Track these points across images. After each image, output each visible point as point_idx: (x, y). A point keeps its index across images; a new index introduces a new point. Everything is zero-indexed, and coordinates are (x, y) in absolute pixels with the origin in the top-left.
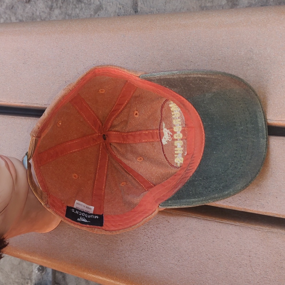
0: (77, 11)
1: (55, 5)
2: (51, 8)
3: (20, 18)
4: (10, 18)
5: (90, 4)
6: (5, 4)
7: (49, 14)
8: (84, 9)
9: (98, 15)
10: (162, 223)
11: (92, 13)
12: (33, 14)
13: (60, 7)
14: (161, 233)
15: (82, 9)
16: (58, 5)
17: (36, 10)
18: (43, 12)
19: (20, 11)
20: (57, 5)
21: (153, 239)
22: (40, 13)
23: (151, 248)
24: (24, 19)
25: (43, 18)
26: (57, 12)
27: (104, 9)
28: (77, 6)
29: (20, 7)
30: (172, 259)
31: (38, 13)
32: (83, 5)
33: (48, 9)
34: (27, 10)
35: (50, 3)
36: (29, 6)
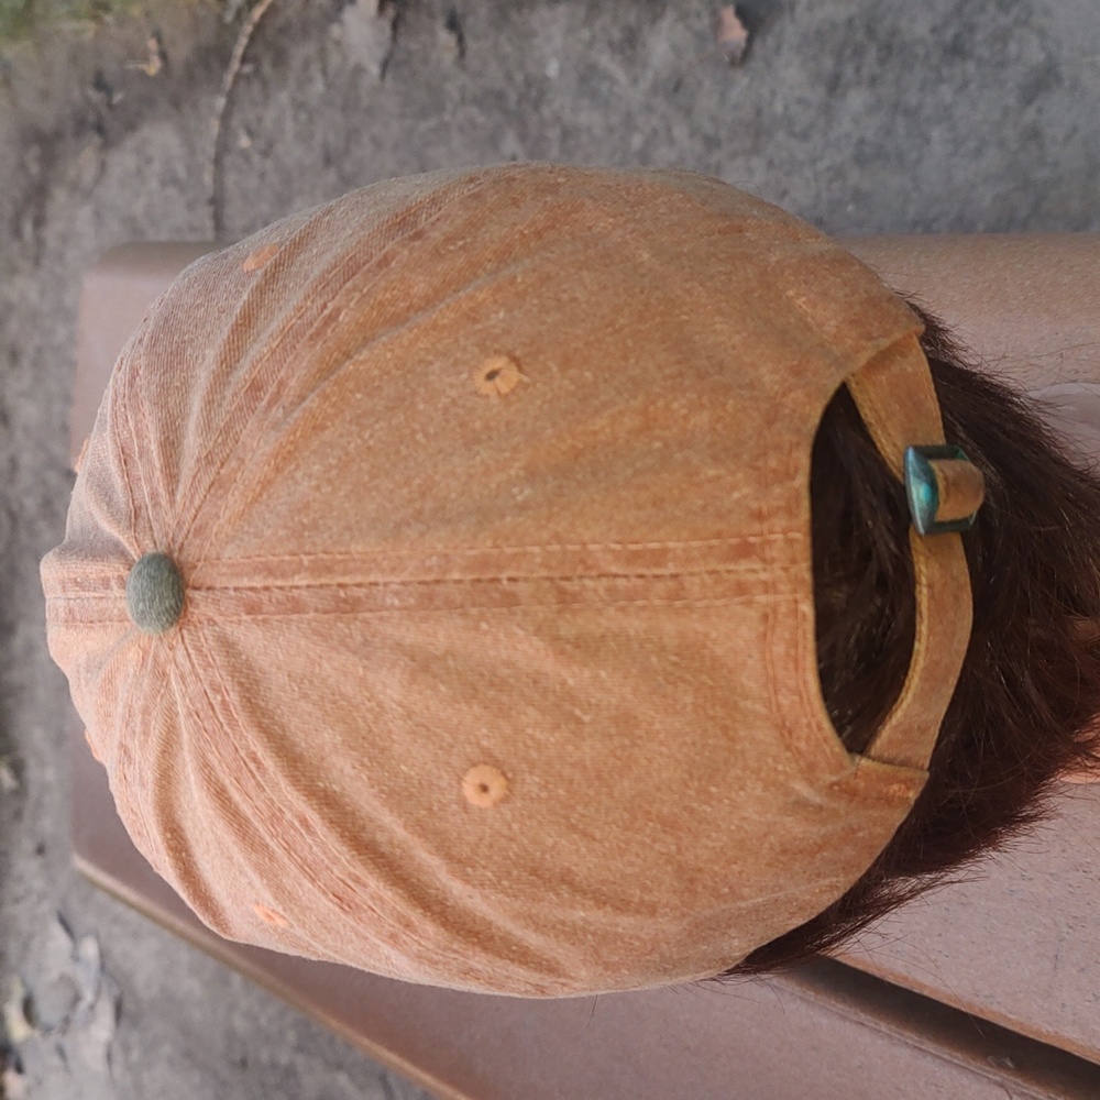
0: (946, 92)
1: (849, 71)
2: (834, 85)
3: (708, 128)
4: (669, 129)
5: (1002, 64)
6: (650, 74)
7: (827, 110)
8: (973, 86)
9: (1040, 110)
11: (1012, 101)
12: (759, 112)
13: (873, 81)
15: (965, 84)
16: (865, 72)
17: (773, 93)
18: (800, 101)
19: (706, 101)
20: (858, 70)
22: (786, 108)
24: (723, 133)
25: (797, 129)
26: (857, 99)
27: (1067, 83)
28: (945, 72)
29: (707, 83)
31: (779, 108)
32: (971, 67)
33: (821, 91)
34: (735, 94)
35: (828, 64)
36: (742, 80)
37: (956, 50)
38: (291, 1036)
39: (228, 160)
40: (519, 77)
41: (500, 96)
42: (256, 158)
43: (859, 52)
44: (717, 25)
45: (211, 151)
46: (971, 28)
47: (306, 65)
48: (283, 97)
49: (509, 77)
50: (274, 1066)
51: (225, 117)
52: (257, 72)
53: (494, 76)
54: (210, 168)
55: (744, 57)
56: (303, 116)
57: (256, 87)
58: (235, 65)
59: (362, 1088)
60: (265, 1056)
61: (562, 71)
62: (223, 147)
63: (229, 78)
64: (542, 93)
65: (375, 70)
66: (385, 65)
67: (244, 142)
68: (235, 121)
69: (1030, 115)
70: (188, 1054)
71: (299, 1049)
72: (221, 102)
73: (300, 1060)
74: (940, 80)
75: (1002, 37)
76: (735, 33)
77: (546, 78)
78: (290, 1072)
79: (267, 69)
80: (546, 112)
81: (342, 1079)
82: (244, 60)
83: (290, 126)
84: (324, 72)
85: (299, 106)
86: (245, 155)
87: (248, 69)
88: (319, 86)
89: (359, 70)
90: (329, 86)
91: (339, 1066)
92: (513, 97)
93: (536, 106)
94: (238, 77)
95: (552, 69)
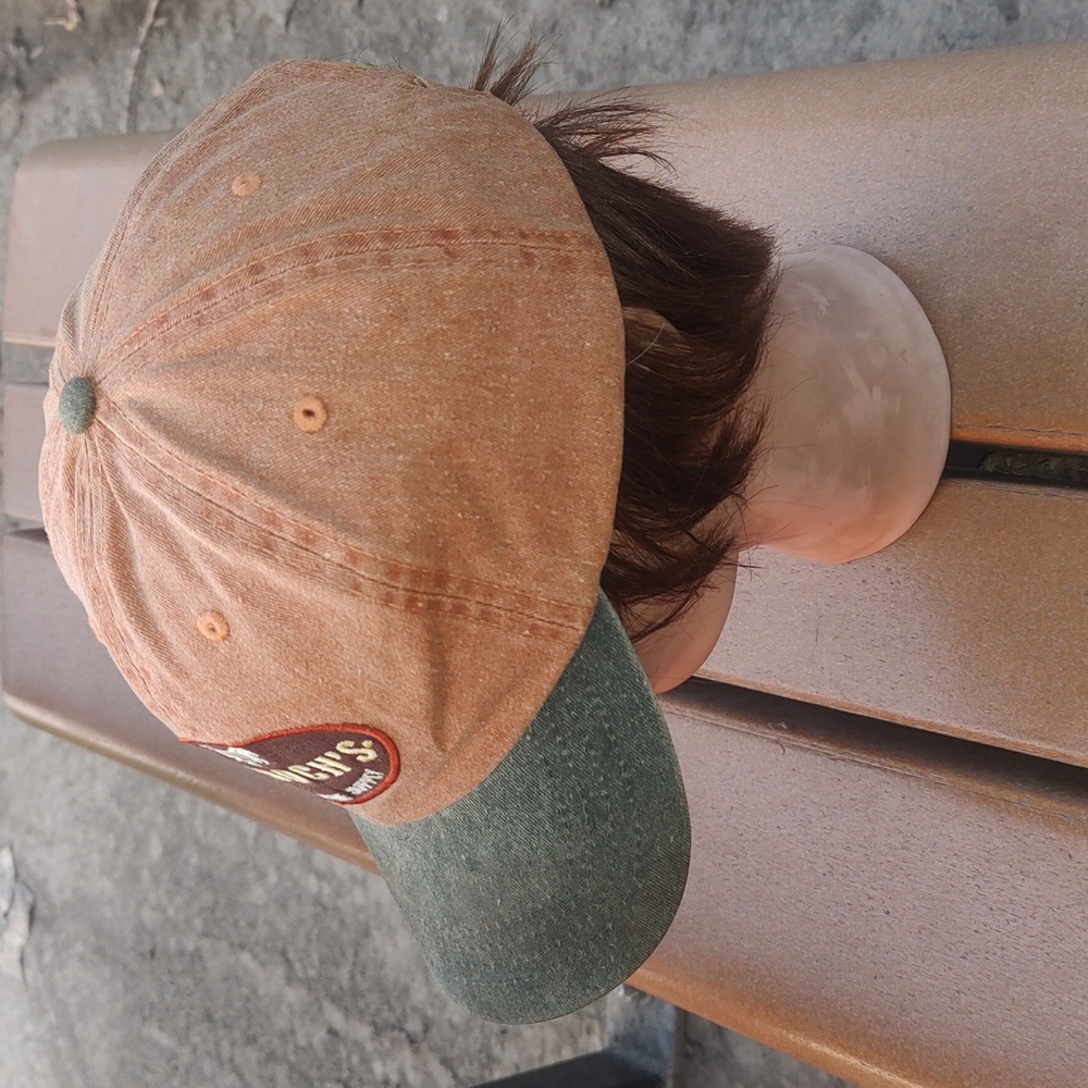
0: (786, 25)
1: (703, 9)
2: (690, 22)
3: (581, 64)
6: (530, 17)
7: (684, 44)
8: (809, 19)
9: (865, 39)
10: (1043, 860)
11: (841, 32)
12: (625, 48)
13: (724, 17)
14: (1039, 896)
15: (802, 18)
16: (717, 9)
17: (637, 31)
18: (660, 37)
19: (579, 40)
20: (710, 8)
21: (1009, 916)
22: (649, 43)
23: (999, 952)
24: (593, 69)
25: (659, 62)
26: (710, 34)
27: (888, 14)
28: (785, 7)
29: (580, 24)
30: (1080, 1000)
31: (642, 44)
33: (680, 27)
34: (603, 34)
36: (610, 18)
38: (198, 923)
39: (141, 108)
40: (412, 23)
41: (395, 40)
42: (168, 105)
45: (126, 100)
47: (216, 16)
48: (195, 47)
49: (403, 23)
50: (181, 953)
51: (140, 68)
52: (170, 24)
53: (390, 24)
54: (125, 114)
56: (213, 65)
57: (169, 39)
58: (149, 19)
59: (263, 965)
60: (172, 945)
61: (450, 15)
62: (137, 96)
63: (143, 31)
64: (432, 36)
65: (280, 20)
66: (289, 16)
67: (157, 90)
68: (148, 72)
69: (856, 43)
70: (99, 951)
71: (205, 935)
72: (136, 53)
73: (206, 944)
74: (782, 15)
77: (437, 23)
78: (197, 956)
79: (179, 22)
80: (437, 54)
81: (245, 958)
82: (157, 14)
83: (200, 74)
84: (233, 24)
85: (209, 55)
86: (158, 103)
87: (161, 22)
88: (228, 36)
89: (266, 20)
90: (237, 36)
91: (242, 947)
92: (406, 41)
93: (428, 49)
94: (152, 29)
95: (442, 15)
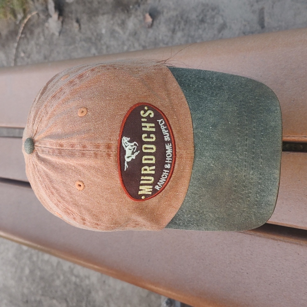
0: (200, 31)
1: (177, 28)
2: (174, 31)
3: (143, 44)
4: (134, 45)
5: (213, 24)
6: (128, 31)
7: (172, 37)
8: (207, 29)
9: (222, 34)
10: (291, 255)
11: (216, 32)
12: (156, 39)
13: (183, 30)
14: (290, 266)
15: (205, 29)
16: (181, 28)
17: (159, 34)
18: (166, 36)
19: (143, 37)
20: (179, 27)
21: (282, 272)
22: (162, 37)
23: (280, 283)
24: (147, 45)
25: (165, 42)
26: (179, 34)
27: (228, 27)
28: (200, 26)
29: (143, 33)
30: (303, 294)
31: (160, 38)
32: (206, 25)
33: (170, 33)
34: (149, 35)
35: (172, 26)
36: (151, 31)
37: (202, 21)
38: (40, 292)
39: (18, 60)
40: (95, 34)
41: (90, 39)
42: (26, 59)
43: (179, 23)
44: (145, 18)
45: (13, 57)
46: (206, 16)
47: (39, 34)
48: (33, 42)
49: (92, 34)
50: (35, 301)
51: (17, 49)
52: (26, 37)
53: (89, 34)
54: (13, 62)
55: (151, 26)
56: (38, 47)
57: (25, 41)
58: (20, 35)
59: (60, 303)
60: (33, 299)
61: (106, 31)
62: (17, 56)
63: (18, 38)
64: (101, 37)
65: (57, 34)
66: (60, 33)
67: (22, 55)
68: (20, 50)
69: (220, 35)
70: (11, 302)
71: (43, 295)
72: (16, 45)
73: (43, 298)
74: (199, 28)
75: (213, 17)
76: (149, 19)
77: (102, 34)
78: (40, 302)
79: (28, 35)
80: (102, 42)
81: (55, 301)
82: (22, 33)
83: (35, 50)
84: (44, 35)
85: (37, 44)
86: (23, 58)
87: (23, 36)
88: (42, 39)
89: (53, 34)
90: (45, 39)
91: (54, 298)
92: (93, 39)
93: (100, 40)
94: (20, 38)
95: (104, 31)
